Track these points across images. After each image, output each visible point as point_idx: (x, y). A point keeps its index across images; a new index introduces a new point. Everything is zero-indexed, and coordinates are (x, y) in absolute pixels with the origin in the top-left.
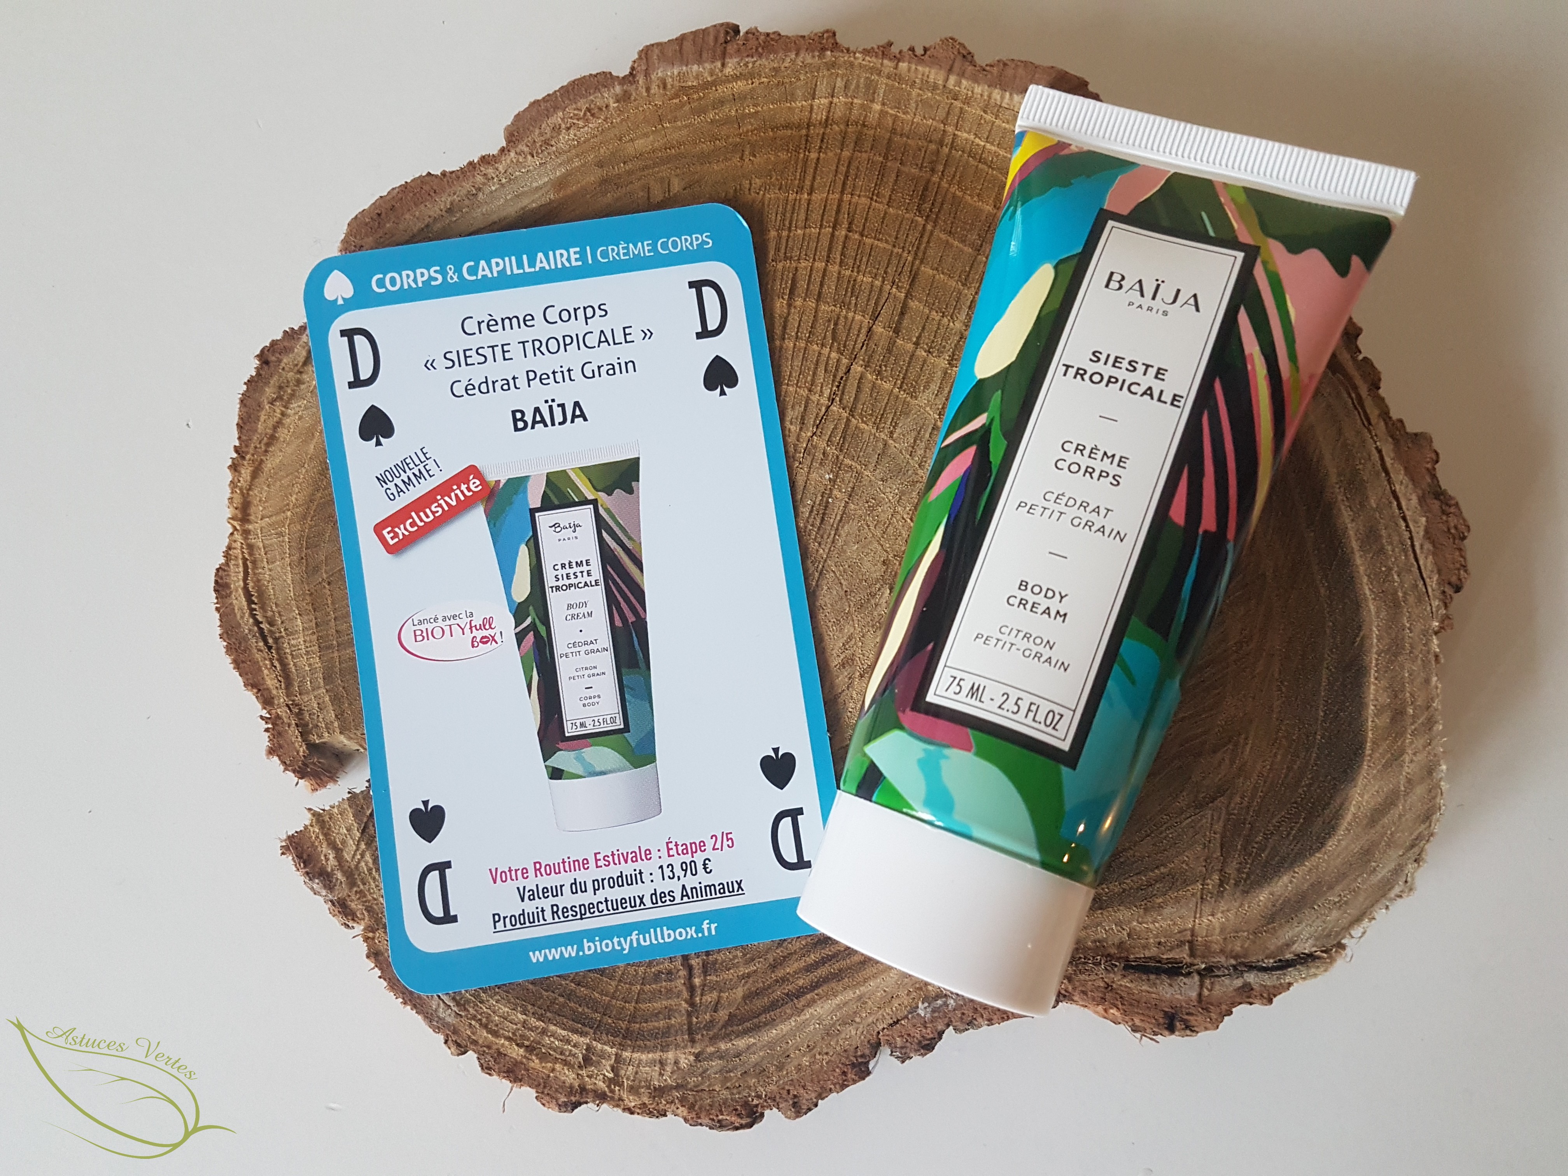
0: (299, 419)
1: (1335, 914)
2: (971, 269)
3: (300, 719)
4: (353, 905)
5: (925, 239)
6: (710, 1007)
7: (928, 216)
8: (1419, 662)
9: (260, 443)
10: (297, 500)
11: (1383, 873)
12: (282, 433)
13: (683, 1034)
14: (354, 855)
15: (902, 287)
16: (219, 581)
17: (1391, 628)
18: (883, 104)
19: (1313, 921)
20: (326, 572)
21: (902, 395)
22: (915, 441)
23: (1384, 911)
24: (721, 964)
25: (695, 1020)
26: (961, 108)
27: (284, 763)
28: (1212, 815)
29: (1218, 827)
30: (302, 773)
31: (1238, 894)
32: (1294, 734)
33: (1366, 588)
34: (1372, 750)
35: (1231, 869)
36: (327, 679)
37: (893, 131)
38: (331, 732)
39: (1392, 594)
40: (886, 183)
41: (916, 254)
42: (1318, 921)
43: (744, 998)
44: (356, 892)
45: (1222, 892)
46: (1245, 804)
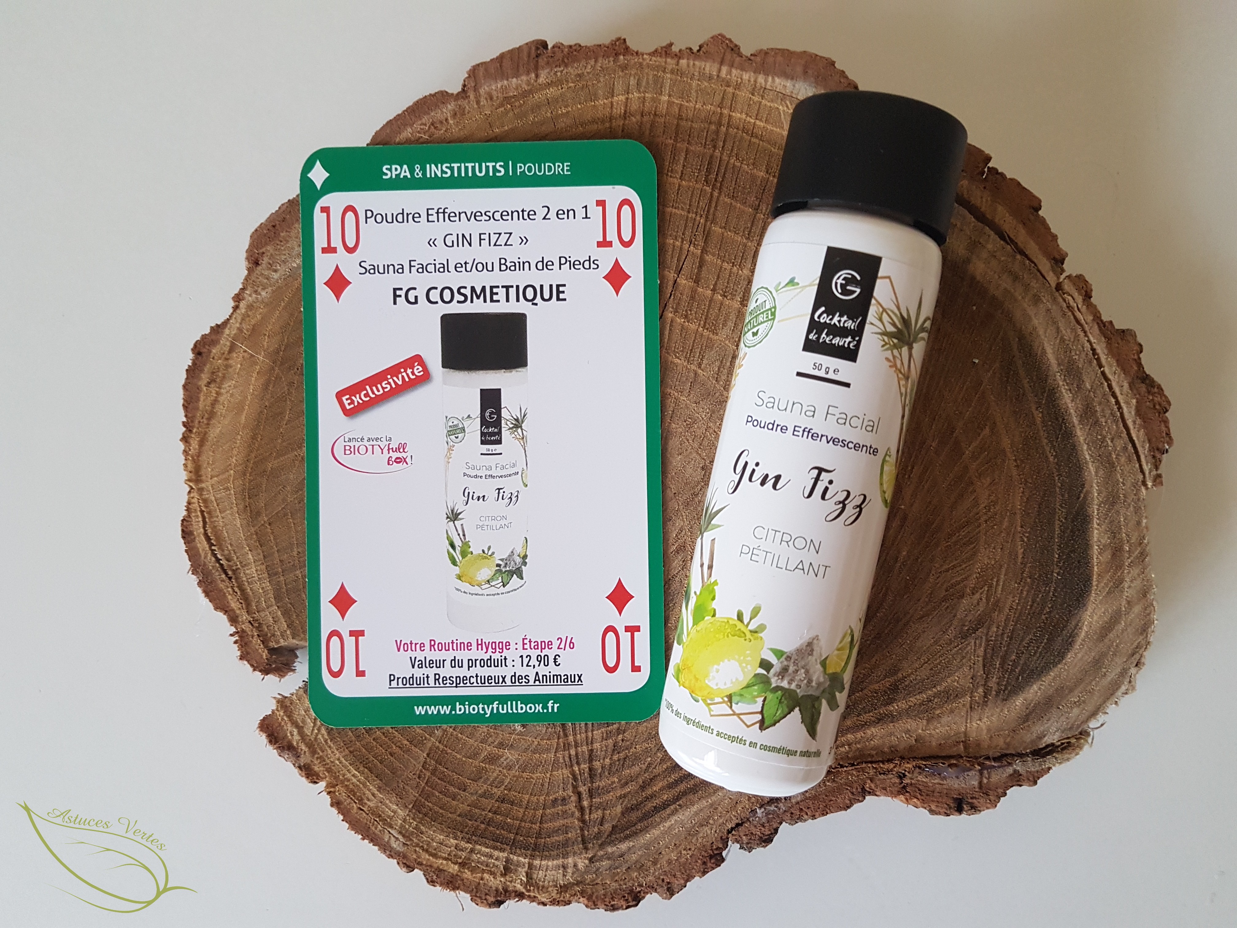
0: (231, 396)
1: (1076, 711)
2: (752, 226)
3: (260, 631)
4: (316, 769)
5: (713, 205)
6: (598, 822)
7: (714, 185)
8: (1132, 509)
9: (203, 418)
10: (237, 461)
11: (1112, 676)
12: (220, 409)
13: (578, 844)
14: (313, 730)
15: (698, 245)
16: (185, 529)
17: (1107, 483)
18: (670, 96)
19: (1059, 718)
20: (266, 516)
21: (706, 333)
22: (719, 369)
23: (1114, 705)
24: (603, 789)
25: (586, 832)
26: (734, 94)
27: (252, 666)
28: (975, 643)
29: (981, 652)
30: (266, 671)
31: (999, 702)
32: (1036, 574)
33: (1086, 453)
34: (1098, 581)
35: (993, 683)
36: (278, 598)
37: (680, 118)
38: (286, 638)
39: (1107, 457)
40: (678, 160)
41: (707, 217)
42: (1063, 717)
43: (623, 813)
44: (317, 758)
45: (986, 702)
46: (1000, 632)
